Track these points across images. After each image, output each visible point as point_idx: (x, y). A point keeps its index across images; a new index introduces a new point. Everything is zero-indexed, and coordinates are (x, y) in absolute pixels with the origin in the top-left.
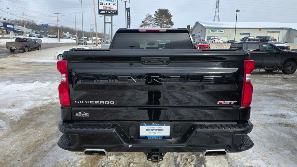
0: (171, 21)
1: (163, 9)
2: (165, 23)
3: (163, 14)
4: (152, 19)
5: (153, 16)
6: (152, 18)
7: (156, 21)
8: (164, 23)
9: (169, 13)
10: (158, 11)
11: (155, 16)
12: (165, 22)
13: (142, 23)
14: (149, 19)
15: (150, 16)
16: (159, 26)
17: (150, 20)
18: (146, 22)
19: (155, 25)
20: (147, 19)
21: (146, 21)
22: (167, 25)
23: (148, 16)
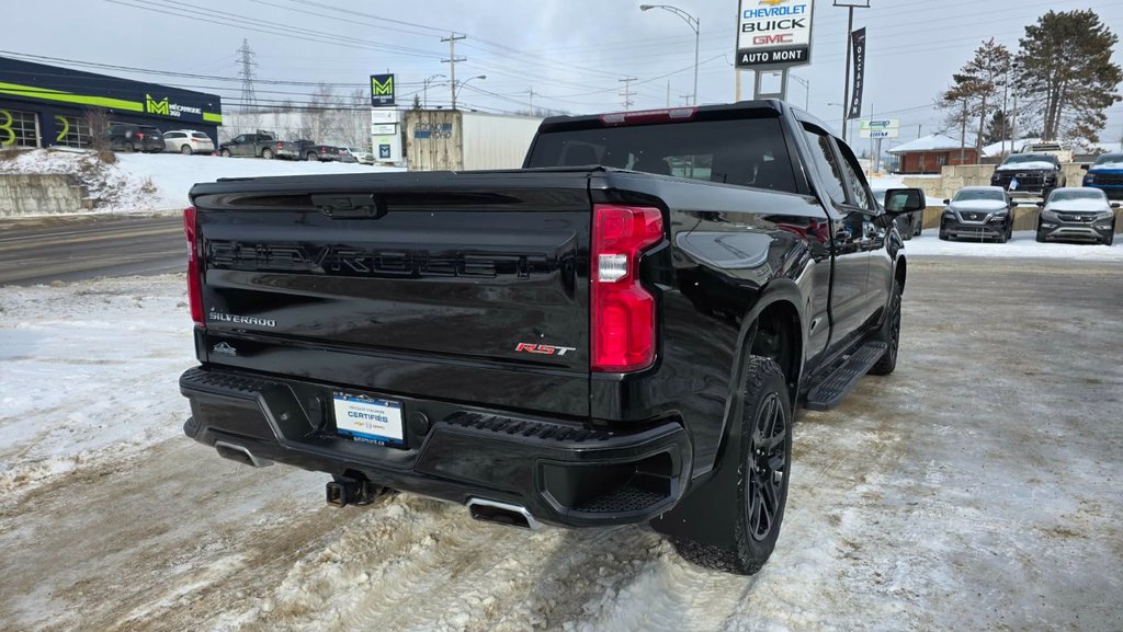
0: (1110, 62)
1: (1067, 11)
2: (1077, 75)
3: (1068, 35)
4: (1008, 63)
5: (1014, 49)
6: (1007, 56)
7: (1026, 71)
8: (1070, 76)
9: (1099, 29)
10: (1039, 25)
11: (1023, 49)
12: (1073, 68)
13: (955, 84)
14: (993, 64)
15: (997, 50)
16: (1039, 90)
17: (994, 69)
18: (974, 79)
19: (1023, 85)
20: (979, 64)
21: (978, 75)
22: (1084, 83)
23: (989, 53)
